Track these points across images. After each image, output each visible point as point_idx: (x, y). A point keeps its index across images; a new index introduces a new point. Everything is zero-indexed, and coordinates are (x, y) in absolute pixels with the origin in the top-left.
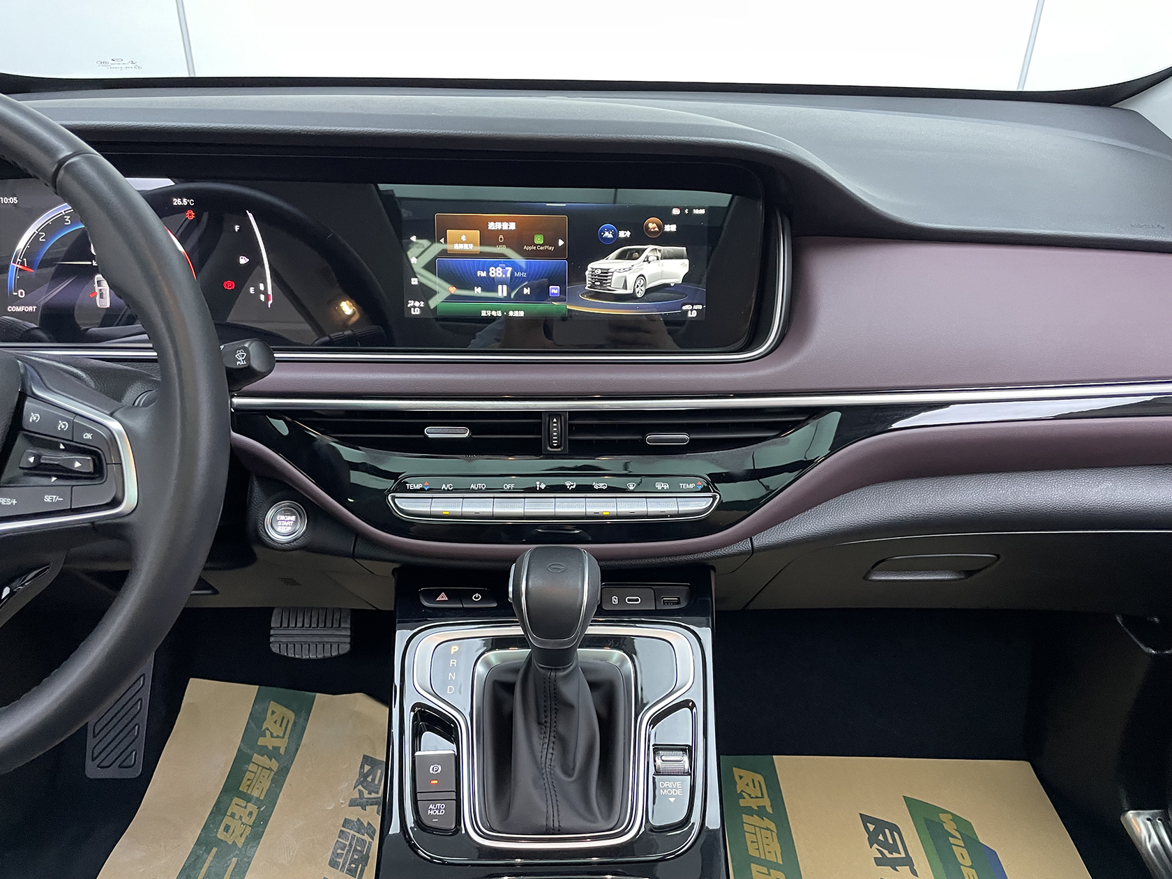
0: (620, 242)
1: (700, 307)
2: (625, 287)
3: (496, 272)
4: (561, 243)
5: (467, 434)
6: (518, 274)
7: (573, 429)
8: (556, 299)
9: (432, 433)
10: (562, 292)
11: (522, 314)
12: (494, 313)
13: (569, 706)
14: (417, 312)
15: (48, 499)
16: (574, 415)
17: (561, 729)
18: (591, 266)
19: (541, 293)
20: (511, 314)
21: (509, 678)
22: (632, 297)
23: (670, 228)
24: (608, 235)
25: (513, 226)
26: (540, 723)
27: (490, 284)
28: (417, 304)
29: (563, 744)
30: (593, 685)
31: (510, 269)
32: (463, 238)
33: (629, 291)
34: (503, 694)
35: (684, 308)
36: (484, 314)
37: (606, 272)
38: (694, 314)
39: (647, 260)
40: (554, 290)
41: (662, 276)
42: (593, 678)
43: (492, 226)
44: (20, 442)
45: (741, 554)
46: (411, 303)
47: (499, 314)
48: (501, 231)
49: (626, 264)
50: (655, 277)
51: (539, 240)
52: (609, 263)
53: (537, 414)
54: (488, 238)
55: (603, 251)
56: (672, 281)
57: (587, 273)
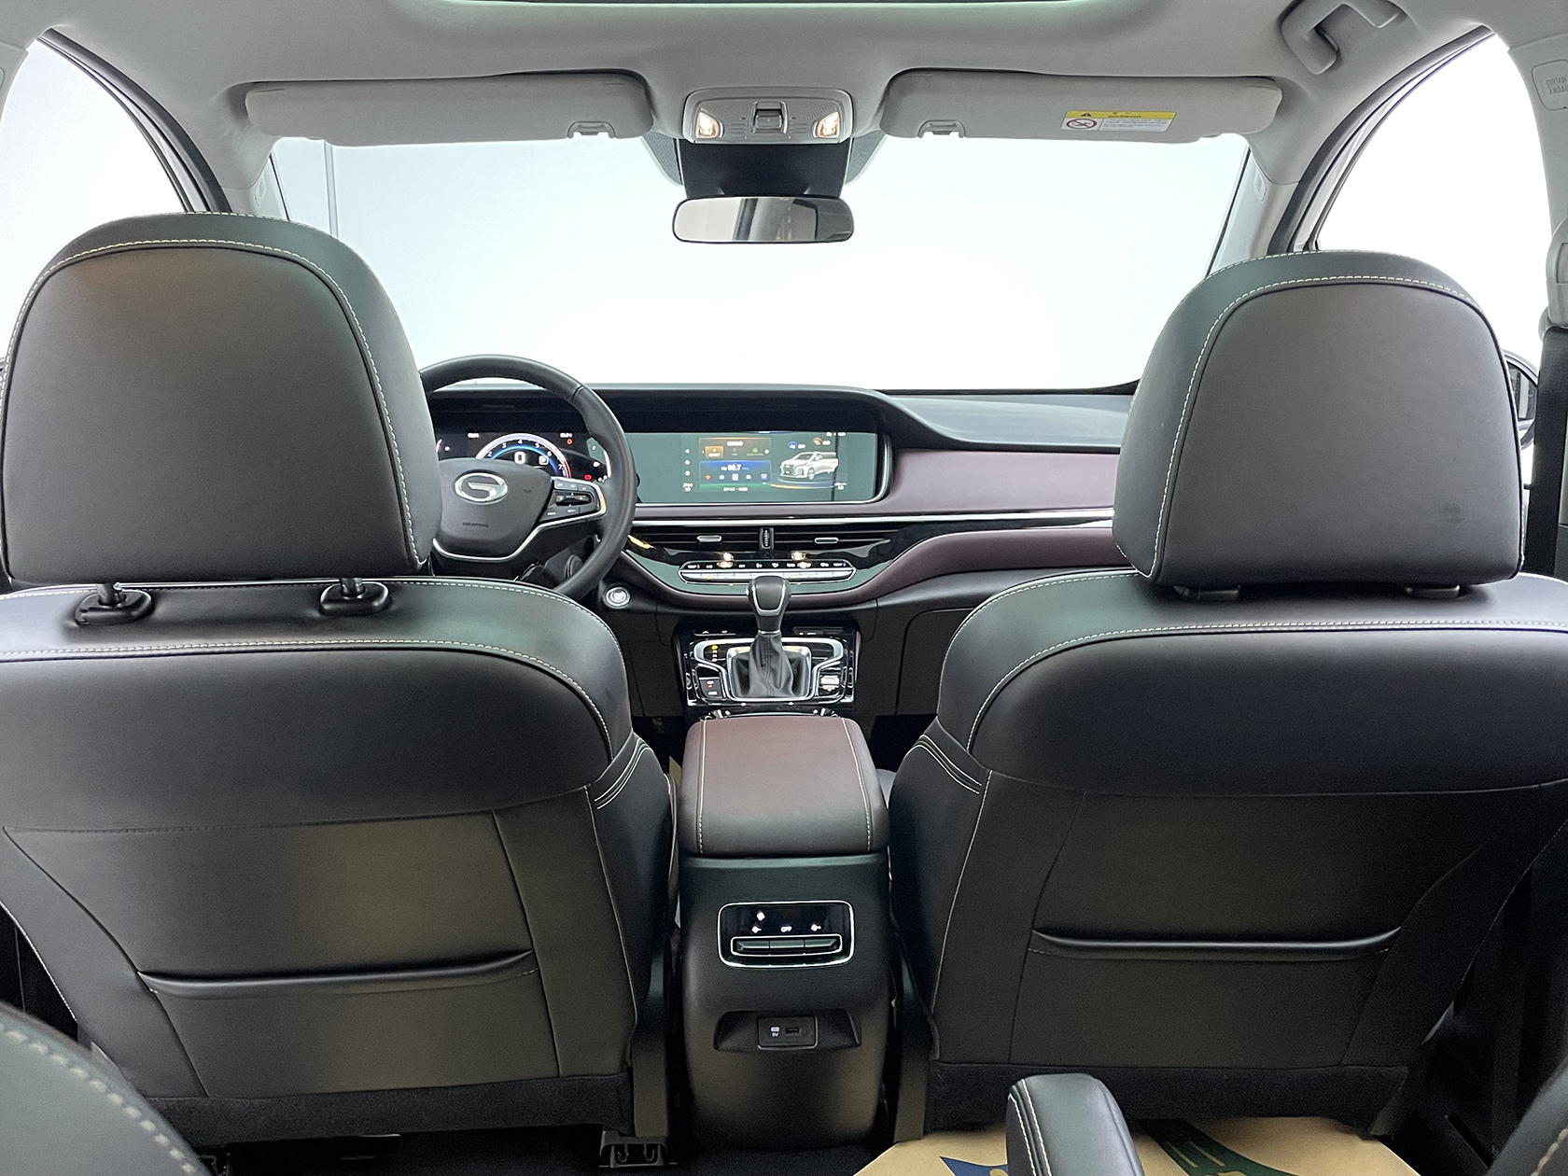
0: (798, 451)
1: (845, 484)
2: (803, 474)
3: (732, 468)
4: (767, 451)
5: (720, 540)
6: (744, 468)
7: (776, 538)
8: (764, 481)
9: (701, 539)
10: (768, 476)
11: (745, 489)
12: (731, 489)
13: (777, 653)
14: (688, 490)
15: (569, 511)
16: (777, 528)
17: (773, 666)
18: (783, 463)
19: (757, 479)
20: (740, 489)
21: (745, 658)
22: (807, 479)
23: (827, 443)
24: (794, 447)
25: (741, 444)
26: (762, 666)
27: (728, 474)
28: (689, 485)
29: (774, 672)
30: (791, 662)
31: (739, 466)
32: (714, 450)
33: (805, 476)
34: (741, 664)
35: (836, 484)
36: (725, 489)
37: (792, 466)
38: (842, 488)
39: (814, 460)
40: (764, 476)
41: (823, 468)
42: (791, 657)
43: (730, 444)
44: (554, 494)
45: (872, 609)
46: (685, 485)
47: (733, 489)
48: (735, 447)
49: (803, 462)
50: (819, 469)
51: (755, 450)
52: (794, 462)
53: (757, 528)
54: (728, 451)
55: (791, 455)
56: (829, 471)
57: (782, 467)
